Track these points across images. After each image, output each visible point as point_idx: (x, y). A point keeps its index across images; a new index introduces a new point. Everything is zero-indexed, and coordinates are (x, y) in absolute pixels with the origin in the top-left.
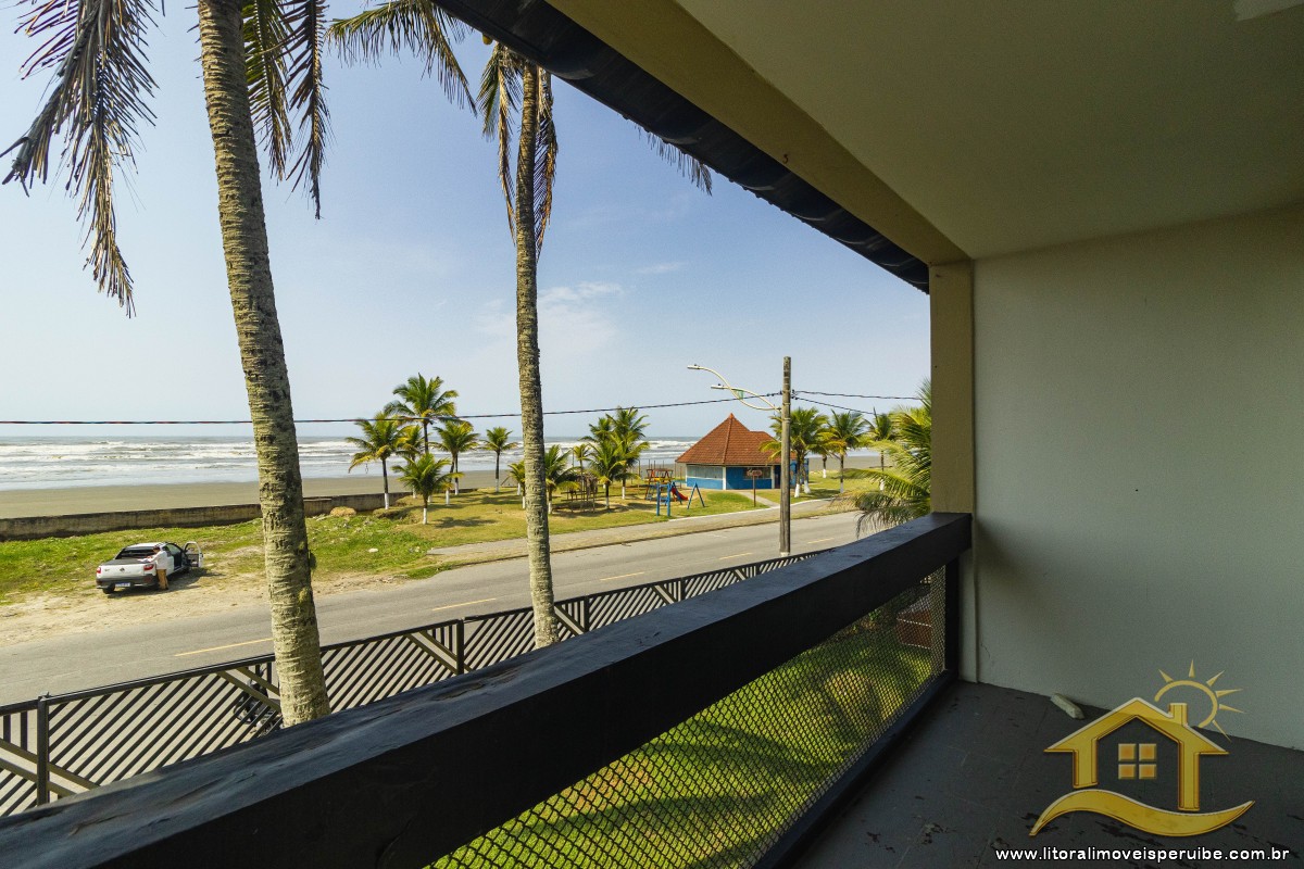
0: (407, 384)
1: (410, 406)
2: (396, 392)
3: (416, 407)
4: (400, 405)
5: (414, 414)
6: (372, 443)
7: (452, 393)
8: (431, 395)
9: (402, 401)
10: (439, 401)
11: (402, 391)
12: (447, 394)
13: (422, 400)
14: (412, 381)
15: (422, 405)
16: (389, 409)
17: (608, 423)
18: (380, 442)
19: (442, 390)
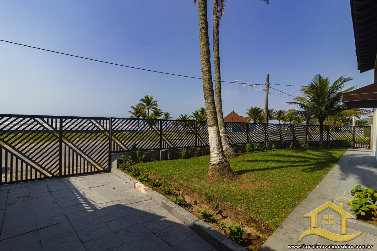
0: (144, 98)
1: (145, 104)
2: (141, 100)
3: (146, 105)
4: (142, 104)
5: (145, 106)
6: (135, 113)
7: (156, 101)
8: (150, 101)
9: (143, 103)
10: (152, 103)
11: (142, 100)
12: (155, 102)
13: (148, 102)
14: (145, 97)
15: (148, 104)
16: (139, 105)
17: (198, 112)
18: (137, 113)
19: (153, 100)
